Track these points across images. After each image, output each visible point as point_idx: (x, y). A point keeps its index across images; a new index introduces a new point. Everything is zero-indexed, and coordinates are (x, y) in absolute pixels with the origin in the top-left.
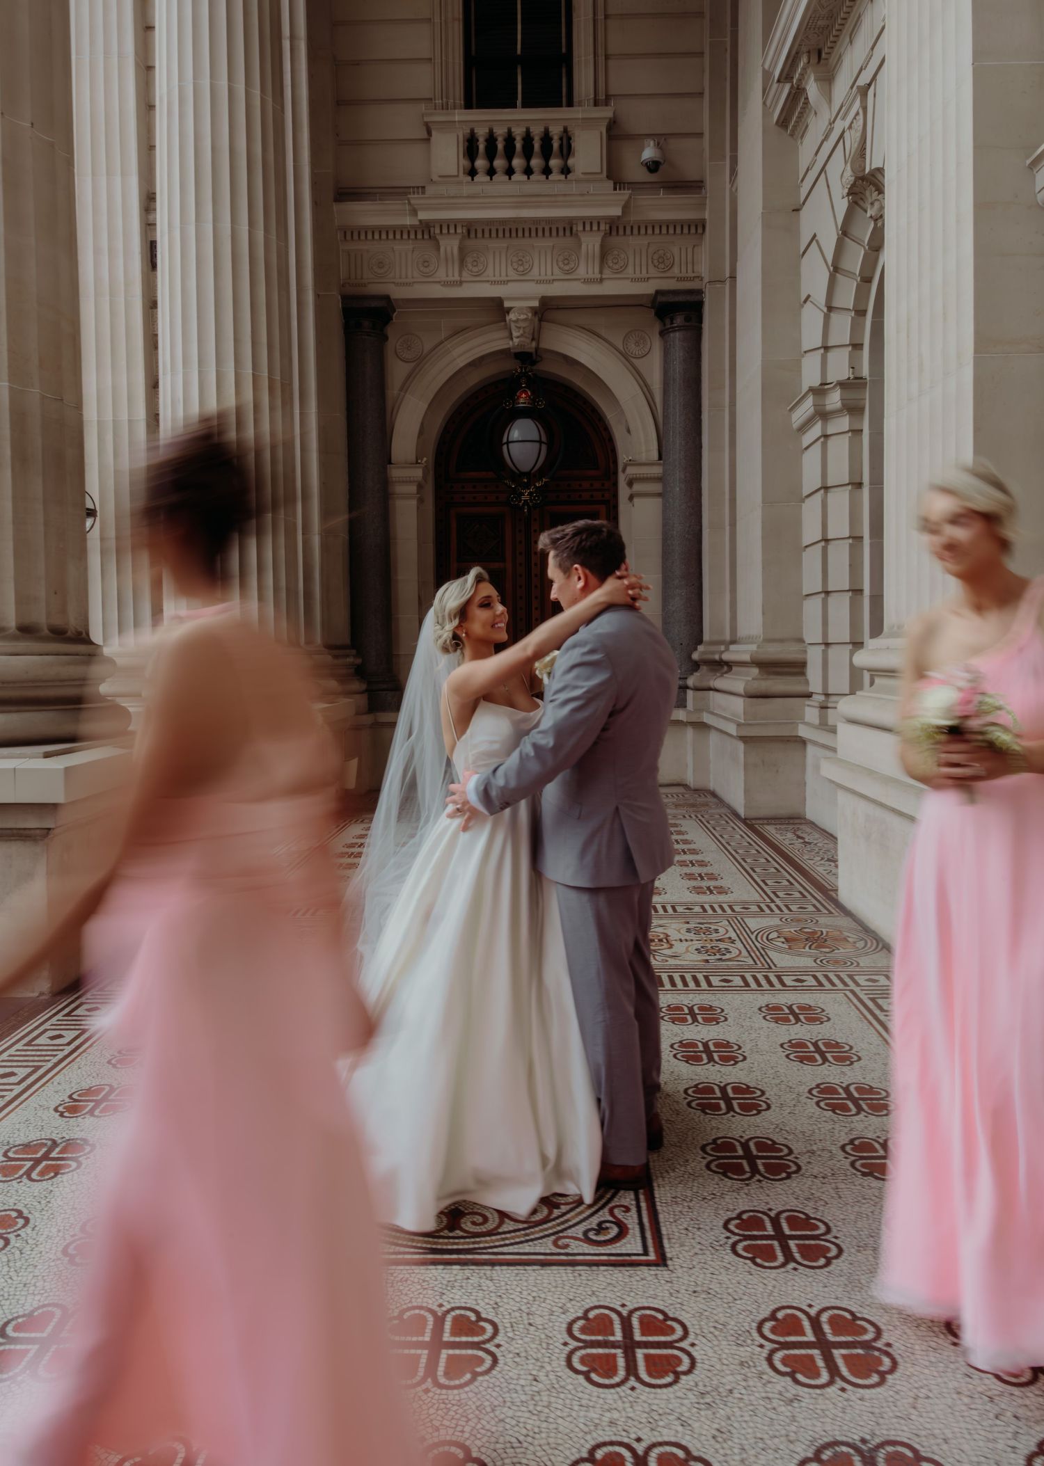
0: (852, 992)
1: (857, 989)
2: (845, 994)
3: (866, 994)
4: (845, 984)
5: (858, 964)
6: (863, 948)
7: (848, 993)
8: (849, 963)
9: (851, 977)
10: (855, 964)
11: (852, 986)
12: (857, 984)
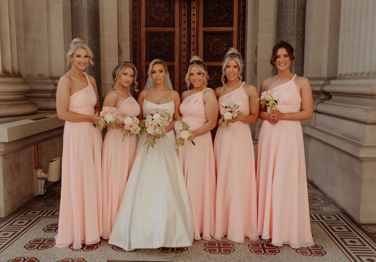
0: (321, 222)
1: (323, 221)
2: (318, 223)
3: (327, 224)
4: (319, 219)
5: (322, 210)
6: (324, 202)
7: (319, 223)
8: (318, 210)
9: (320, 216)
10: (321, 210)
11: (321, 220)
12: (323, 219)
